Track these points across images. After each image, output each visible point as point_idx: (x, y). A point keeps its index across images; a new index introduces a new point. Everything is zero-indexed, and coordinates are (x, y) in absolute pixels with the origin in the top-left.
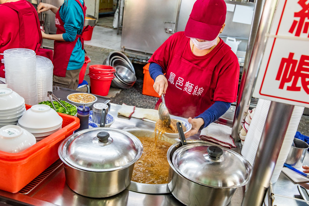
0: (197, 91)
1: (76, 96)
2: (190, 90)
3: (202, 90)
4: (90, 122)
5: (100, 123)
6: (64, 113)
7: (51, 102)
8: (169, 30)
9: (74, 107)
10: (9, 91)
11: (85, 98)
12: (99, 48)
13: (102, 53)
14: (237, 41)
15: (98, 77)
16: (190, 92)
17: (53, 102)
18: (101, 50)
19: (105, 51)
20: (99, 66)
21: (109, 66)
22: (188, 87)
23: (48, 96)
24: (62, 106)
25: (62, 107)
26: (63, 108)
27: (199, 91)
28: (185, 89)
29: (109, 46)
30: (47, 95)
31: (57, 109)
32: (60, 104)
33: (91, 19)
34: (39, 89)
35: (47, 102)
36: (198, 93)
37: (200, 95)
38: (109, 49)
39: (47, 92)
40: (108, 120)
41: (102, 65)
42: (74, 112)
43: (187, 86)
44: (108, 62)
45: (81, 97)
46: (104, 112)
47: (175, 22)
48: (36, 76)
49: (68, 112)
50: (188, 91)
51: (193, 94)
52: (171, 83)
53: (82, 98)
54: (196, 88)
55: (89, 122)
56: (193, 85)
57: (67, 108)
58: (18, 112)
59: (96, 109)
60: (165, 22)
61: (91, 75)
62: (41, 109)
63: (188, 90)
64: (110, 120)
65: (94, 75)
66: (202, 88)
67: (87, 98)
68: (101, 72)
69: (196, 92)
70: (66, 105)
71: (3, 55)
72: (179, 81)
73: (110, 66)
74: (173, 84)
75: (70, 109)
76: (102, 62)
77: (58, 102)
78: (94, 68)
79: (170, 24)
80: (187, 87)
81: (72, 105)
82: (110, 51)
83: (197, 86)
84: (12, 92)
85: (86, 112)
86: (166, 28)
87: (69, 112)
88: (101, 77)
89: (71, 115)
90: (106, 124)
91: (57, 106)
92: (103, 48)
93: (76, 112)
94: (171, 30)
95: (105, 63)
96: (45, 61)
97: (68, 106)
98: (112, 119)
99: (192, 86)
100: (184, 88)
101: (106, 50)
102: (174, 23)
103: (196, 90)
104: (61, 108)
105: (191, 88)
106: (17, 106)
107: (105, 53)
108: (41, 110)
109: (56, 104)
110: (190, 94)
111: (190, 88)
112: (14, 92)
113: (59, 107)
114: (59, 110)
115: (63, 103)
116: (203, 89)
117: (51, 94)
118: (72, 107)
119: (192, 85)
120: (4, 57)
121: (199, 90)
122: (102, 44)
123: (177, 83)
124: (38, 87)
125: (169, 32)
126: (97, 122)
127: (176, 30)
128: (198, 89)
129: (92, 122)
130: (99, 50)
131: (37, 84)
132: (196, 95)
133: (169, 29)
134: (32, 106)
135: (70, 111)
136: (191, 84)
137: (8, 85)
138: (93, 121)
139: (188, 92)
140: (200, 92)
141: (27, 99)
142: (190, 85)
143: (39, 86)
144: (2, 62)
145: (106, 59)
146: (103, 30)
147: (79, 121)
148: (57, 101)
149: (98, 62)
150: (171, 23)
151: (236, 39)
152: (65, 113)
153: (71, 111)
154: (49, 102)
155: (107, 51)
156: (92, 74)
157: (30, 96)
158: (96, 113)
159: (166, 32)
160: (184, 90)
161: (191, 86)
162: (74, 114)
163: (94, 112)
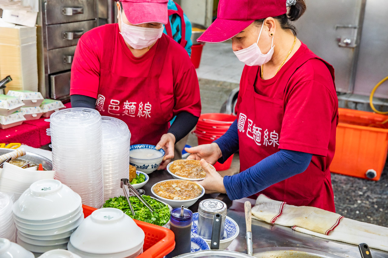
1: (167, 185)
2: (258, 138)
3: (276, 135)
4: (194, 237)
5: (211, 238)
6: (148, 219)
7: (126, 198)
8: (345, 41)
9: (165, 207)
10: (57, 185)
11: (183, 189)
12: (214, 82)
13: (219, 91)
15: (212, 136)
16: (259, 141)
17: (130, 199)
18: (217, 85)
19: (224, 87)
20: (213, 116)
21: (232, 114)
23: (122, 187)
24: (144, 206)
25: (146, 207)
26: (147, 210)
27: (271, 138)
29: (232, 78)
30: (120, 185)
31: (136, 212)
32: (142, 202)
34: (106, 175)
35: (120, 199)
38: (231, 84)
39: (120, 180)
40: (226, 230)
41: (218, 112)
42: (166, 218)
44: (229, 107)
45: (176, 188)
46: (217, 220)
47: (357, 24)
48: (101, 156)
49: (154, 217)
50: (256, 141)
53: (178, 189)
55: (192, 237)
57: (153, 210)
58: (70, 222)
59: (205, 212)
60: (337, 28)
61: (199, 132)
62: (107, 216)
64: (230, 231)
65: (205, 132)
66: (274, 133)
67: (186, 191)
68: (217, 127)
70: (151, 204)
71: (50, 123)
73: (234, 114)
75: (159, 210)
76: (220, 108)
77: (138, 198)
78: (205, 120)
79: (347, 29)
81: (162, 204)
82: (233, 86)
84: (62, 187)
85: (185, 220)
86: (339, 37)
87: (156, 217)
88: (217, 137)
89: (161, 222)
90: (223, 238)
91: (137, 206)
92: (221, 81)
93: (168, 216)
94: (349, 41)
95: (224, 109)
96: (117, 125)
97: (155, 206)
98: (234, 229)
101: (226, 84)
102: (355, 28)
104: (143, 209)
106: (70, 212)
107: (224, 90)
108: (107, 219)
109: (135, 202)
110: (260, 145)
112: (64, 186)
113: (140, 208)
114: (140, 215)
115: (147, 200)
117: (127, 184)
118: (162, 207)
120: (50, 124)
121: (271, 135)
122: (219, 74)
124: (104, 171)
125: (344, 45)
126: (207, 235)
127: (359, 41)
129: (197, 236)
130: (214, 86)
131: (102, 169)
133: (345, 39)
134: (93, 211)
135: (158, 216)
137: (56, 172)
138: (200, 234)
140: (274, 139)
141: (86, 194)
143: (106, 170)
144: (47, 134)
145: (226, 102)
146: (221, 48)
147: (174, 237)
148: (136, 196)
149: (213, 107)
150: (348, 27)
152: (150, 219)
153: (161, 215)
154: (122, 198)
155: (229, 87)
156: (202, 132)
157: (92, 190)
158: (204, 218)
159: (340, 46)
162: (165, 222)
163: (201, 216)
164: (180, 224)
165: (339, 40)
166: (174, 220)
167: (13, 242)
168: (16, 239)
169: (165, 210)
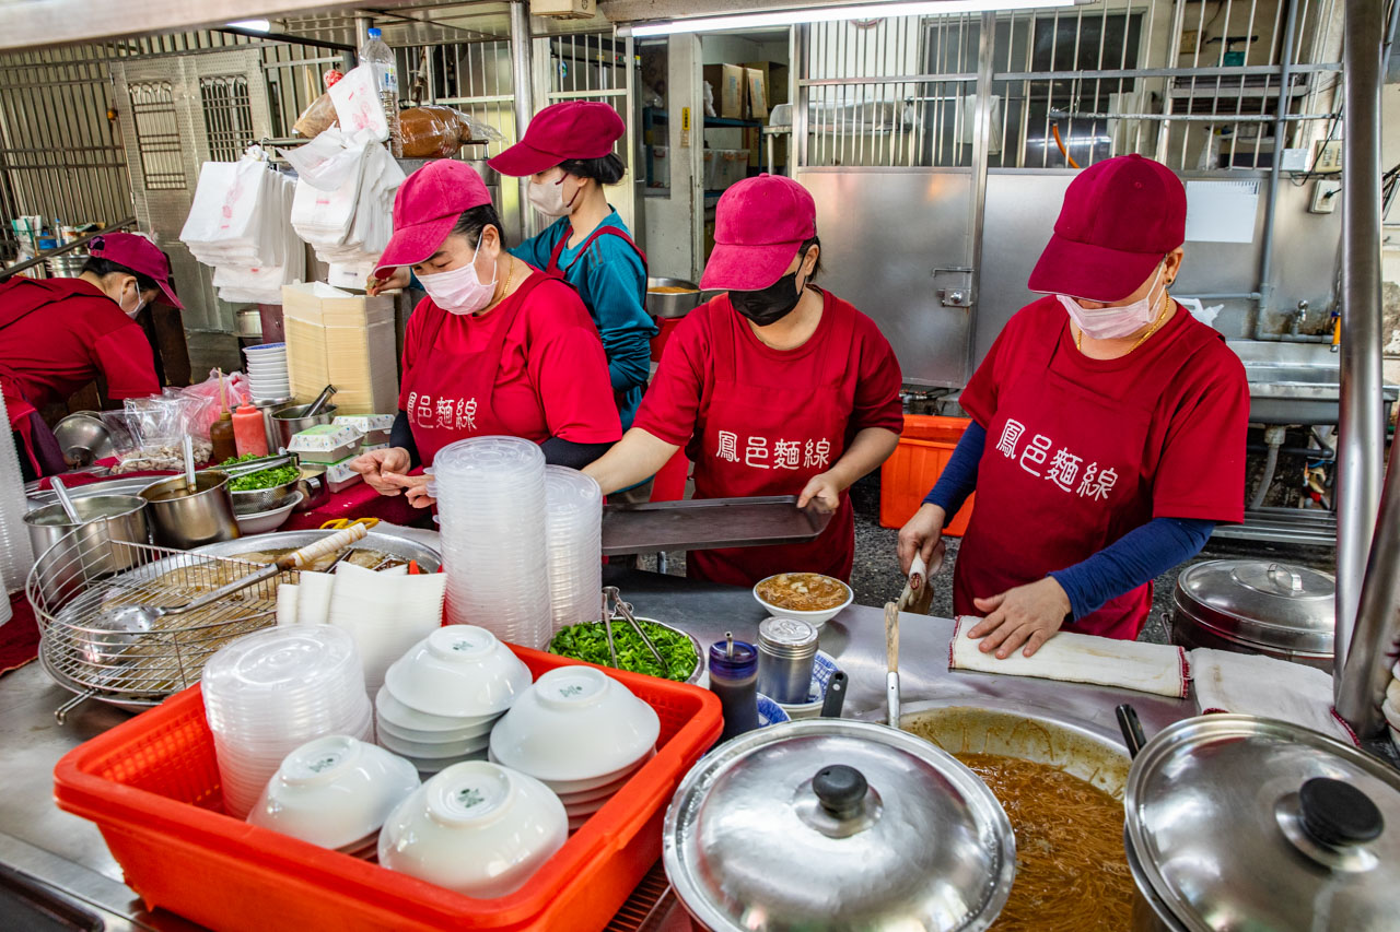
0: (1095, 481)
2: (1069, 477)
3: (1112, 477)
8: (953, 296)
14: (1205, 307)
16: (1070, 483)
22: (1062, 467)
27: (1100, 481)
28: (1050, 475)
33: (684, 292)
36: (1098, 486)
37: (1106, 496)
42: (687, 664)
43: (1059, 463)
47: (971, 266)
50: (1060, 482)
51: (1078, 491)
52: (1007, 456)
54: (1092, 469)
56: (1081, 460)
59: (773, 645)
60: (934, 271)
63: (1061, 479)
66: (1111, 472)
69: (1091, 483)
72: (1034, 449)
74: (1013, 457)
79: (954, 275)
80: (1059, 468)
81: (677, 634)
83: (1095, 464)
86: (941, 293)
94: (960, 296)
99: (1077, 463)
100: (1049, 471)
102: (968, 272)
103: (1088, 477)
105: (1072, 472)
110: (1069, 490)
111: (1069, 470)
116: (1116, 476)
118: (676, 641)
119: (1075, 458)
121: (1102, 476)
123: (1025, 454)
125: (951, 303)
127: (976, 295)
128: (1097, 476)
132: (1090, 494)
133: (952, 293)
136: (1071, 456)
139: (1060, 485)
140: (1104, 484)
142: (1070, 460)
147: (721, 708)
150: (955, 271)
151: (1201, 300)
158: (769, 656)
159: (943, 305)
160: (1047, 478)
161: (1073, 464)
163: (764, 654)
164: (734, 676)
165: (942, 295)
166: (718, 668)
167: (370, 742)
168: (376, 735)
169: (685, 647)
